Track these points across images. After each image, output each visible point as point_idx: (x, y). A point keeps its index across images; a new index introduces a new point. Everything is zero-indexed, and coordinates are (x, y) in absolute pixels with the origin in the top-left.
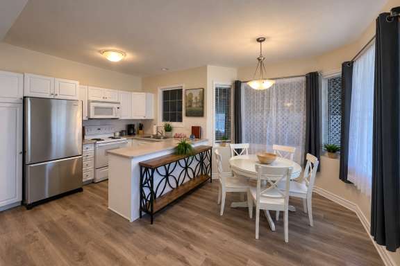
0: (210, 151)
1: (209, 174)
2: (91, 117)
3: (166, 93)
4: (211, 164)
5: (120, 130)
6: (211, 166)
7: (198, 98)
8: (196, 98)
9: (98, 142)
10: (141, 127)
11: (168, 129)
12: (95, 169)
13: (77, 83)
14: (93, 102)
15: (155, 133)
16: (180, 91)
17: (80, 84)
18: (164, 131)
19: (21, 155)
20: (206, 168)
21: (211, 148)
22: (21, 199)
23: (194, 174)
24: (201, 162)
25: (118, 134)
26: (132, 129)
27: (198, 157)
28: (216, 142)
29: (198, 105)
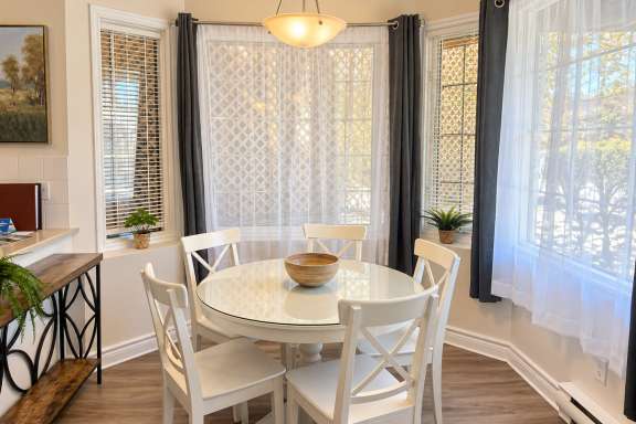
0: (92, 273)
1: (93, 353)
4: (97, 317)
6: (98, 322)
7: (22, 63)
20: (80, 337)
21: (96, 263)
23: (33, 368)
24: (60, 318)
27: (47, 306)
28: (109, 237)
29: (21, 96)
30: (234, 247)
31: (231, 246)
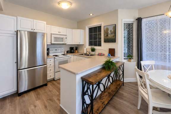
1: (122, 80)
2: (52, 43)
3: (91, 29)
4: (123, 73)
5: (67, 50)
6: (123, 75)
8: (111, 31)
9: (56, 57)
10: (77, 49)
11: (93, 50)
12: (55, 72)
13: (45, 22)
14: (53, 34)
15: (85, 52)
16: (100, 27)
17: (47, 24)
18: (91, 51)
19: (16, 64)
20: (120, 76)
21: (123, 64)
22: (16, 90)
25: (66, 52)
26: (73, 50)
28: (124, 59)
29: (112, 35)
30: (153, 65)
31: (152, 65)
